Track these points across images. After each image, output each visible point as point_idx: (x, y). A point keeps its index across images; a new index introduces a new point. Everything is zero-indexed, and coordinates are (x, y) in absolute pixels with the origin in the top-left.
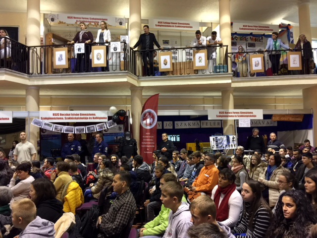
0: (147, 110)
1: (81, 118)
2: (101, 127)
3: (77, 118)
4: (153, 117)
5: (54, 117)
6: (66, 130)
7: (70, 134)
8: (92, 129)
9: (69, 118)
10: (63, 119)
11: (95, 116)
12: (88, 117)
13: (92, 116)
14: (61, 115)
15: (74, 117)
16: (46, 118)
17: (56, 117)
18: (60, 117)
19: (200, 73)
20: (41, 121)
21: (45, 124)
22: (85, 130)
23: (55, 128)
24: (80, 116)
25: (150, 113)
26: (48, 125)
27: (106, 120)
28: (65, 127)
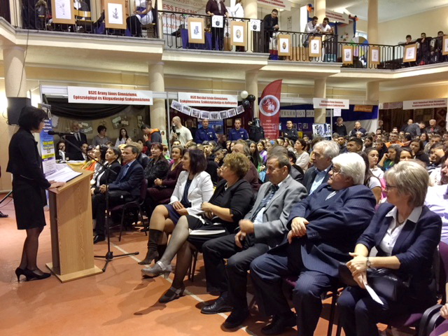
0: (267, 97)
1: (215, 103)
2: (232, 113)
3: (212, 103)
4: (275, 104)
6: (203, 116)
7: (206, 119)
8: (224, 114)
9: (205, 102)
10: (199, 102)
11: (227, 101)
12: (221, 101)
13: (224, 101)
14: (198, 98)
15: (210, 100)
16: (184, 101)
17: (193, 100)
18: (196, 100)
19: (314, 61)
20: (180, 103)
21: (185, 108)
22: (219, 116)
23: (194, 113)
24: (214, 100)
25: (271, 100)
26: (187, 109)
27: (236, 106)
28: (202, 112)
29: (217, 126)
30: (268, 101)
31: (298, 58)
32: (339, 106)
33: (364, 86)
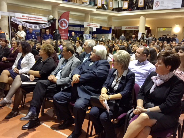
0: (62, 19)
1: (36, 20)
2: (44, 26)
3: (34, 20)
4: (66, 23)
5: (23, 17)
6: (29, 26)
7: (31, 28)
8: (40, 26)
9: (30, 19)
10: (27, 19)
11: (42, 20)
12: (39, 19)
15: (33, 19)
16: (19, 18)
18: (26, 18)
20: (17, 19)
21: (19, 21)
22: (38, 27)
23: (24, 25)
25: (64, 21)
26: (20, 22)
27: (47, 22)
28: (29, 24)
29: (37, 32)
30: (63, 21)
31: (77, 2)
32: (95, 26)
33: (106, 18)
